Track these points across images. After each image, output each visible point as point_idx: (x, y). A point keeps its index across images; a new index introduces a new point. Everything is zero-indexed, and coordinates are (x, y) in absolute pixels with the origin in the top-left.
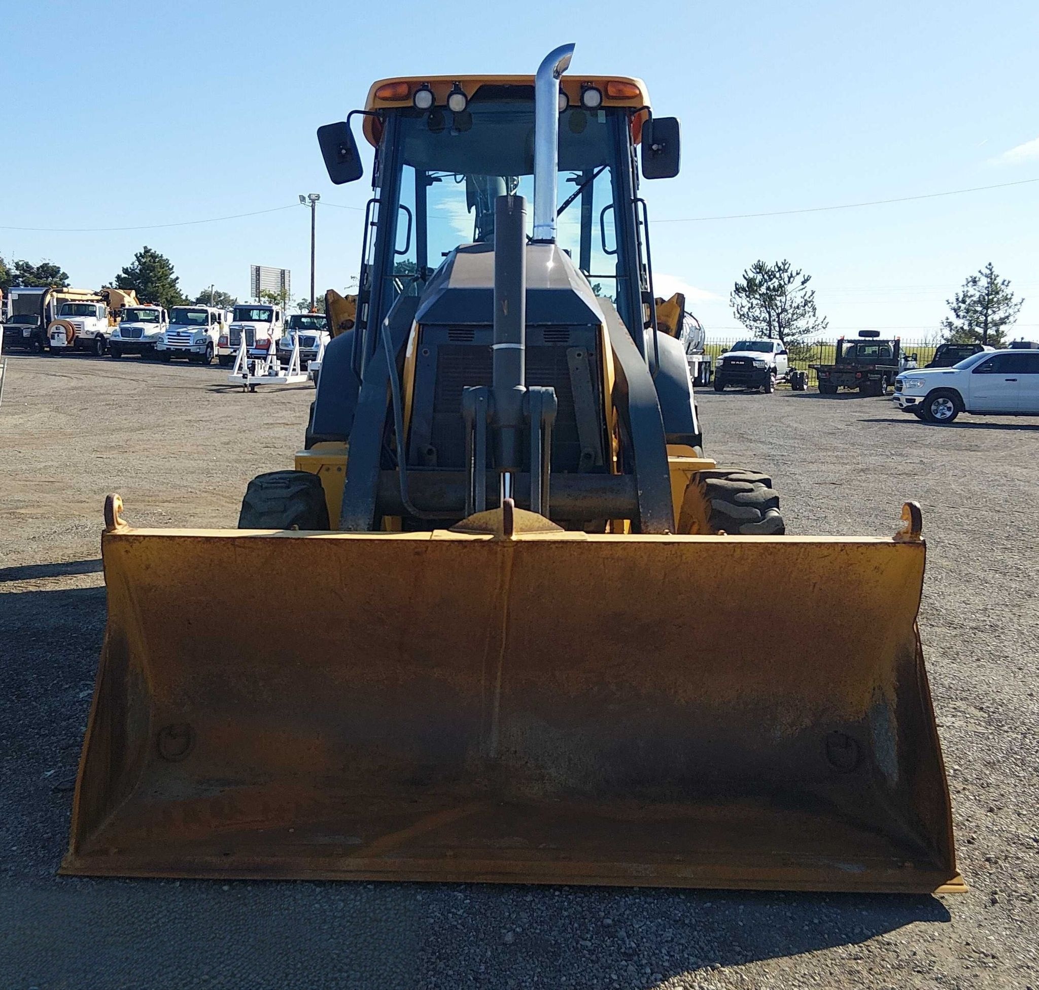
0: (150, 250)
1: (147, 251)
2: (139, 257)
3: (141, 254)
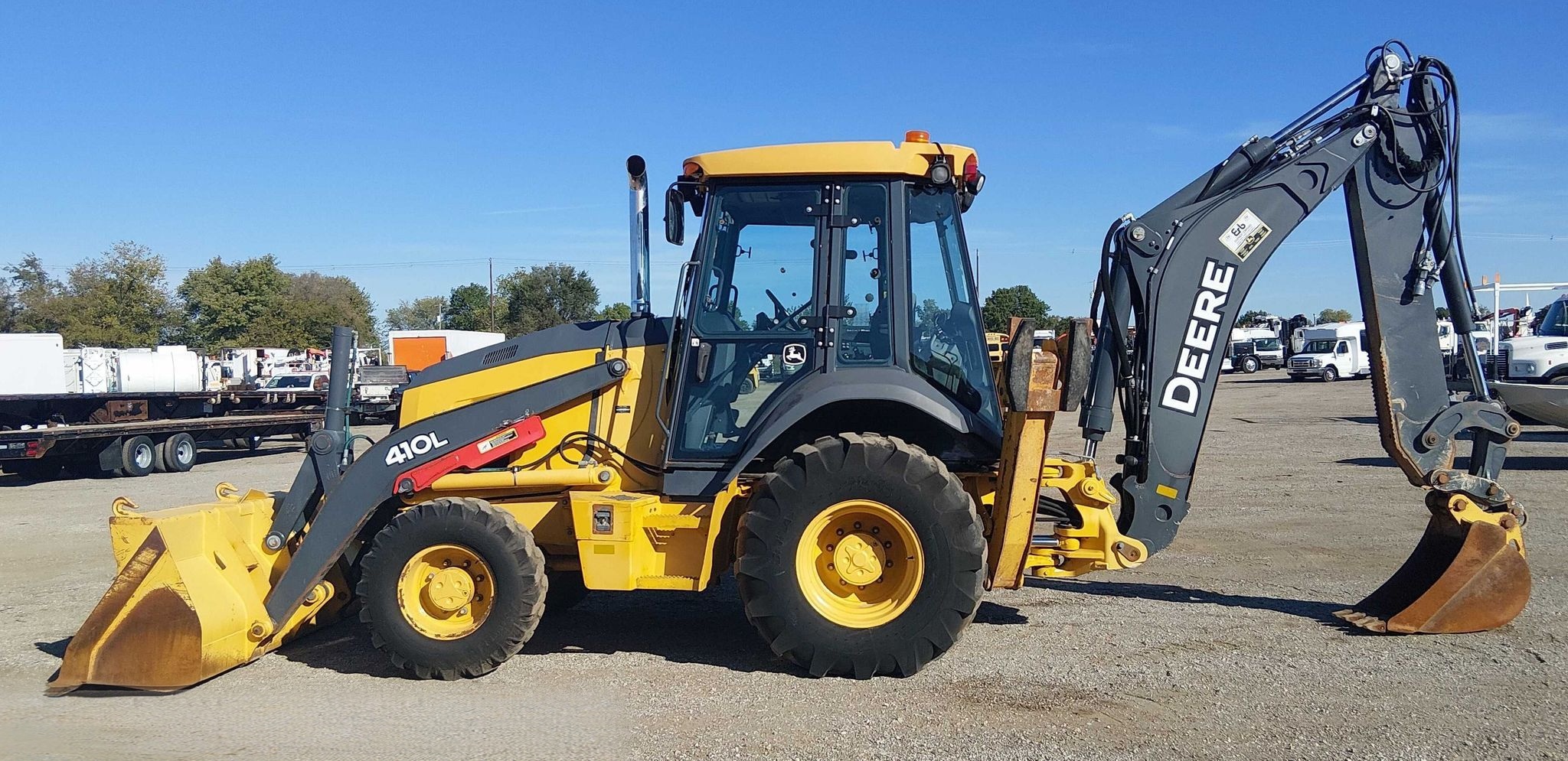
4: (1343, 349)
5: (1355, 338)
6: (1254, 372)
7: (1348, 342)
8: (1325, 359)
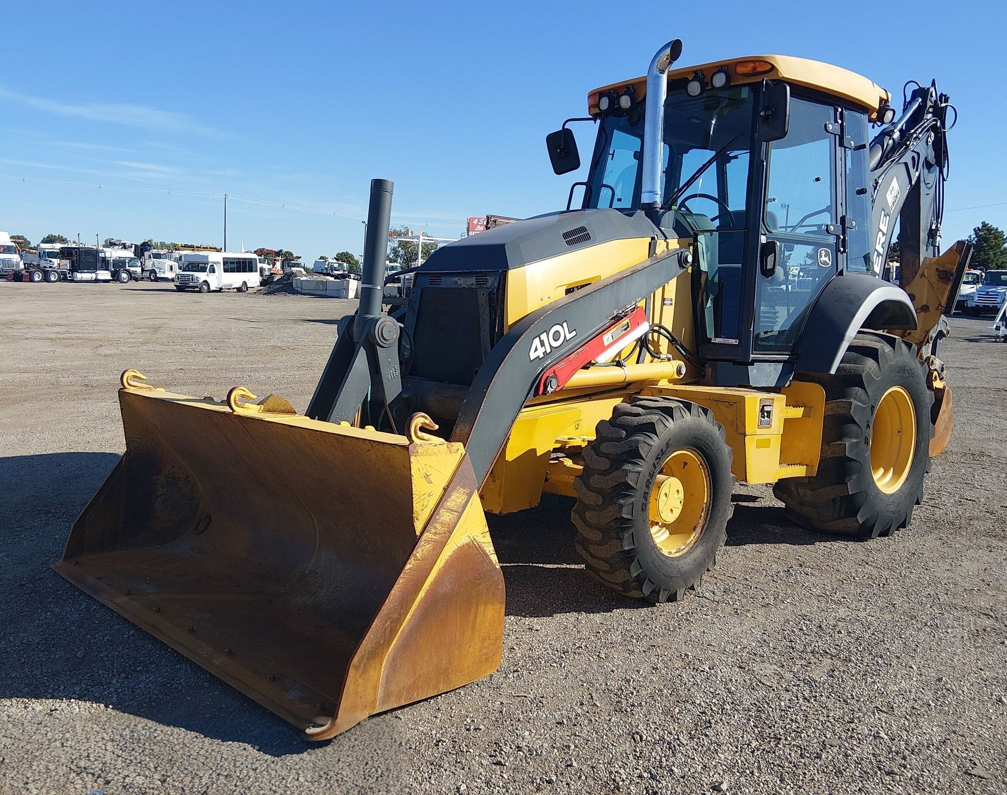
0: (988, 224)
1: (984, 225)
2: (976, 231)
3: (978, 228)
4: (213, 271)
5: (219, 263)
6: (128, 281)
7: (215, 265)
8: (202, 276)
